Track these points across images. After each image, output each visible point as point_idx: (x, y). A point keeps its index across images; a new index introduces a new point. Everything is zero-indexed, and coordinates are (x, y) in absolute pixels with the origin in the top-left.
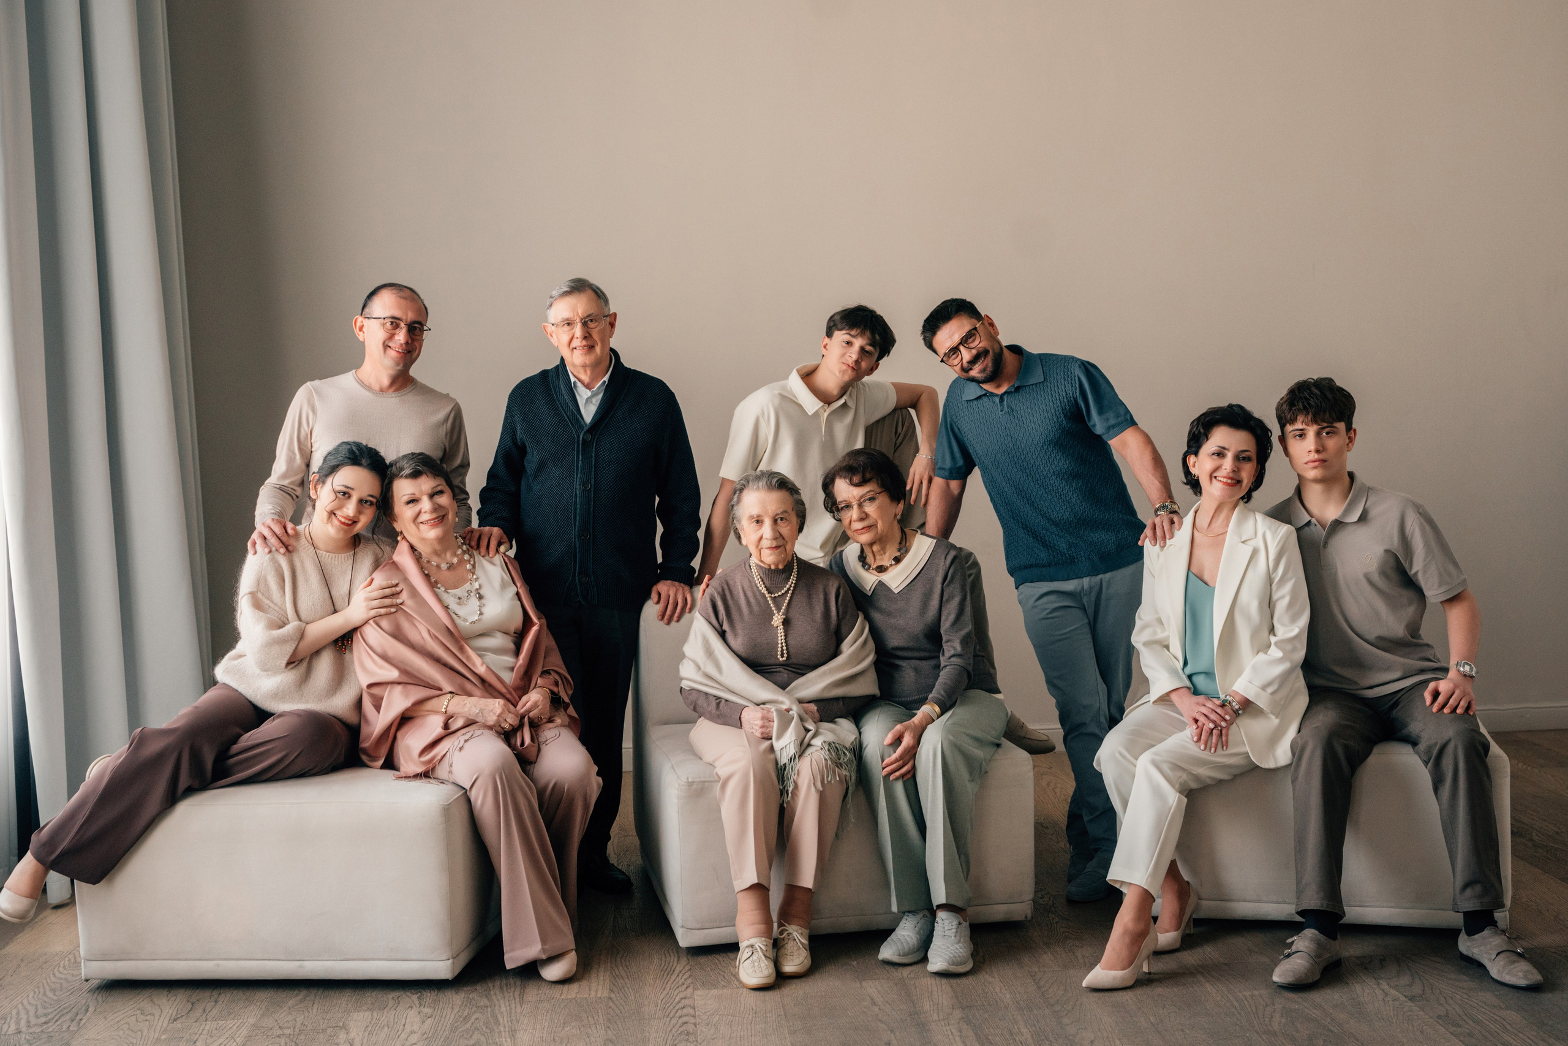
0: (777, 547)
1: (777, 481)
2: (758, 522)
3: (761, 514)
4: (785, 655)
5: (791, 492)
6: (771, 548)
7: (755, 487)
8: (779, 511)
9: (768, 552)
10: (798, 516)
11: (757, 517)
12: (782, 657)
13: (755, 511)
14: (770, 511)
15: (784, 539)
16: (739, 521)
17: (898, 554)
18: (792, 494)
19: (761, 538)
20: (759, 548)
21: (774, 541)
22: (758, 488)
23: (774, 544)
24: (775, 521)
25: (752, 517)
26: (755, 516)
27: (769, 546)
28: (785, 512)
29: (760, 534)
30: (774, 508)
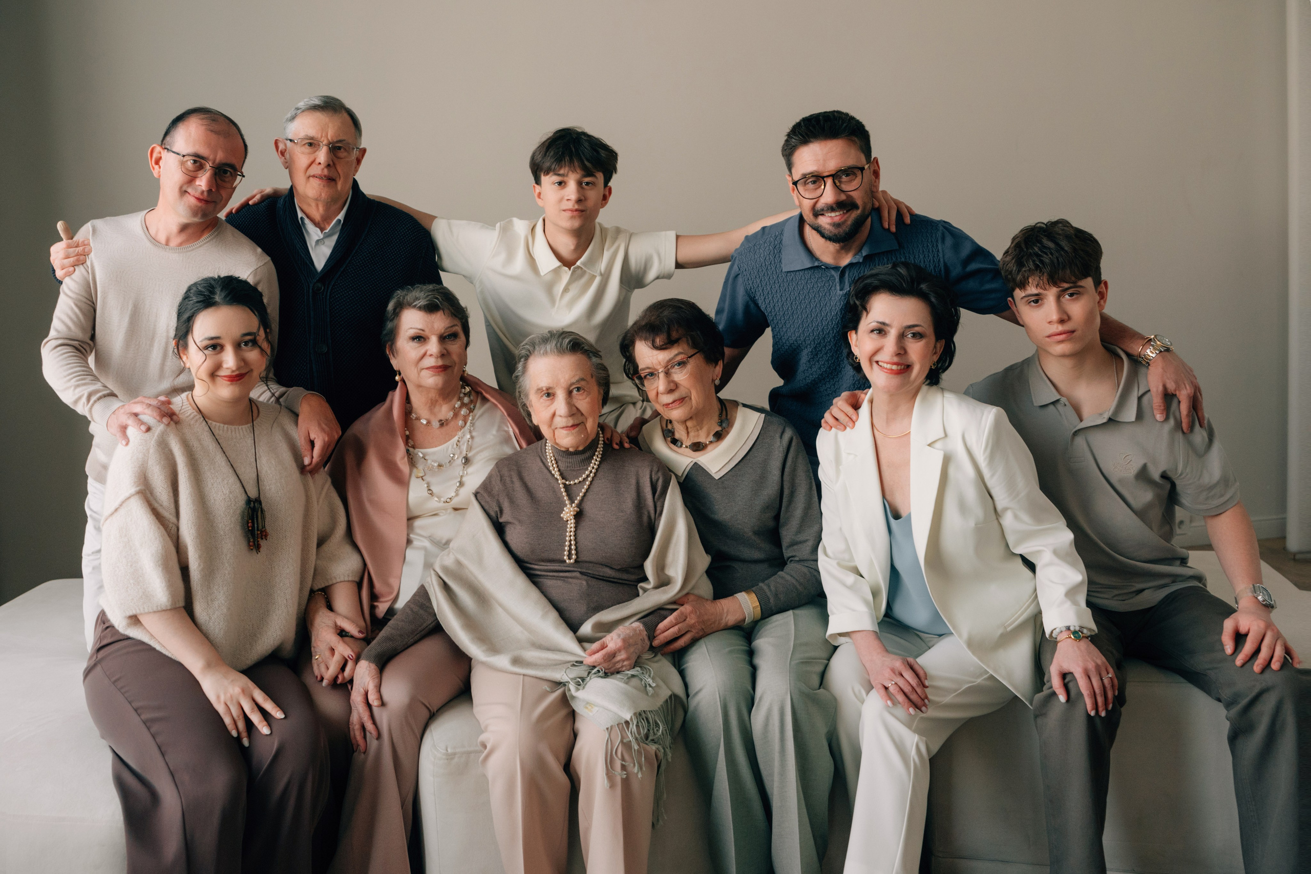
0: (574, 426)
1: (570, 342)
2: (549, 395)
3: (551, 386)
4: (574, 557)
5: (588, 355)
6: (567, 427)
7: (542, 352)
8: (574, 380)
9: (564, 432)
10: (599, 384)
11: (547, 390)
12: (570, 559)
13: (544, 383)
14: (562, 380)
15: (582, 414)
16: (527, 396)
17: (719, 429)
18: (590, 358)
19: (554, 415)
20: (553, 427)
21: (570, 418)
22: (546, 353)
23: (571, 423)
24: (570, 393)
25: (540, 390)
26: (544, 389)
27: (564, 425)
28: (582, 379)
29: (552, 411)
30: (567, 377)
